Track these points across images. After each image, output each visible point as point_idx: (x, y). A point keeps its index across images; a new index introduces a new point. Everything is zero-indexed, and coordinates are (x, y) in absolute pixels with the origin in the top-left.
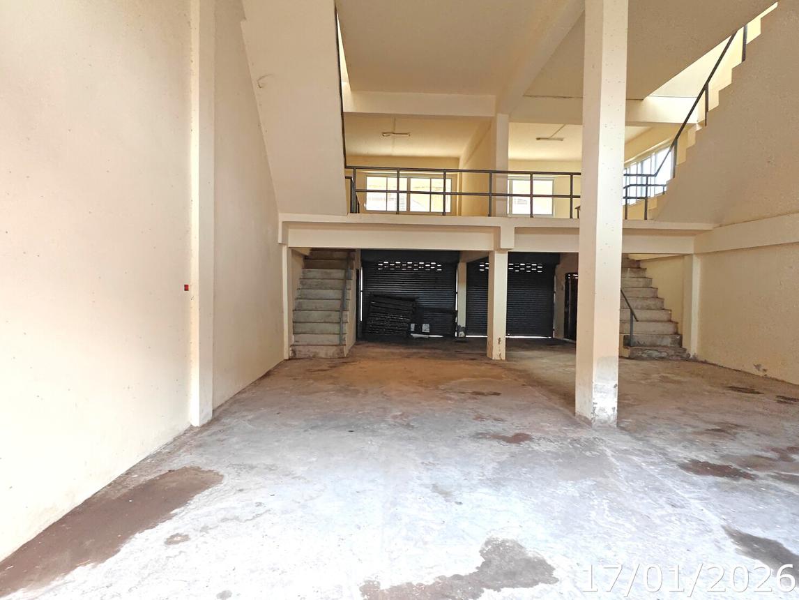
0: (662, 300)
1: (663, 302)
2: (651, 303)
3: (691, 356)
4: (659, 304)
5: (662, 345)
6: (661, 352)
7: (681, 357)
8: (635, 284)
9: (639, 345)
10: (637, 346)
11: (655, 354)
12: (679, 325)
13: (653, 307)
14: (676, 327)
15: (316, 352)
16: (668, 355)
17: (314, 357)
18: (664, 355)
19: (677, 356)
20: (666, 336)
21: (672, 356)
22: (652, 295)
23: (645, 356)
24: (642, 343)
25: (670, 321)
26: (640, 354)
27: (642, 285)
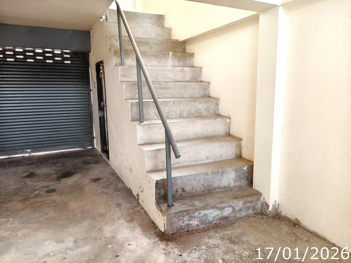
0: (217, 100)
1: (217, 104)
2: (201, 106)
3: (270, 208)
4: (212, 107)
6: (222, 209)
8: (179, 77)
12: (244, 143)
13: (204, 113)
14: (240, 147)
16: (234, 211)
19: (248, 208)
22: (202, 92)
24: (188, 190)
25: (228, 135)
26: (186, 223)
27: (188, 79)
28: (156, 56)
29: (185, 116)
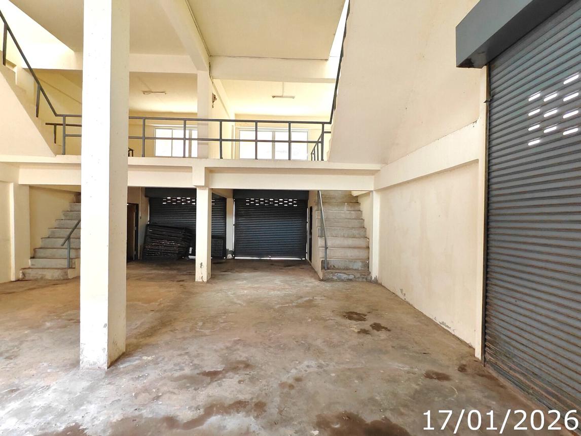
0: (366, 229)
1: (365, 231)
2: (355, 232)
3: (373, 279)
4: (362, 233)
5: (354, 268)
6: (349, 275)
7: (366, 279)
8: (348, 217)
9: (334, 268)
10: (333, 269)
11: (344, 276)
13: (357, 236)
15: (43, 275)
16: (355, 277)
17: (42, 278)
18: (351, 277)
19: (363, 278)
20: (358, 261)
21: (359, 278)
22: (359, 225)
23: (335, 278)
24: (336, 267)
26: (331, 277)
27: (353, 218)
28: (338, 205)
29: (346, 236)
